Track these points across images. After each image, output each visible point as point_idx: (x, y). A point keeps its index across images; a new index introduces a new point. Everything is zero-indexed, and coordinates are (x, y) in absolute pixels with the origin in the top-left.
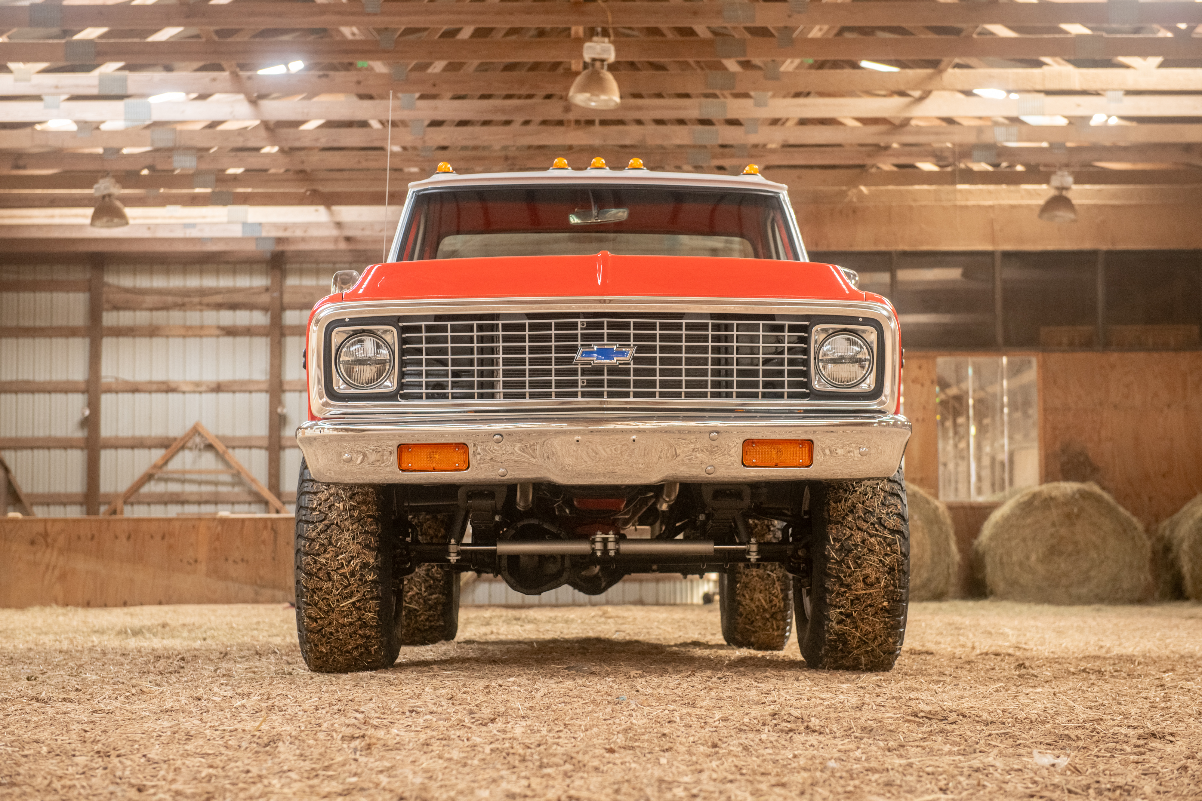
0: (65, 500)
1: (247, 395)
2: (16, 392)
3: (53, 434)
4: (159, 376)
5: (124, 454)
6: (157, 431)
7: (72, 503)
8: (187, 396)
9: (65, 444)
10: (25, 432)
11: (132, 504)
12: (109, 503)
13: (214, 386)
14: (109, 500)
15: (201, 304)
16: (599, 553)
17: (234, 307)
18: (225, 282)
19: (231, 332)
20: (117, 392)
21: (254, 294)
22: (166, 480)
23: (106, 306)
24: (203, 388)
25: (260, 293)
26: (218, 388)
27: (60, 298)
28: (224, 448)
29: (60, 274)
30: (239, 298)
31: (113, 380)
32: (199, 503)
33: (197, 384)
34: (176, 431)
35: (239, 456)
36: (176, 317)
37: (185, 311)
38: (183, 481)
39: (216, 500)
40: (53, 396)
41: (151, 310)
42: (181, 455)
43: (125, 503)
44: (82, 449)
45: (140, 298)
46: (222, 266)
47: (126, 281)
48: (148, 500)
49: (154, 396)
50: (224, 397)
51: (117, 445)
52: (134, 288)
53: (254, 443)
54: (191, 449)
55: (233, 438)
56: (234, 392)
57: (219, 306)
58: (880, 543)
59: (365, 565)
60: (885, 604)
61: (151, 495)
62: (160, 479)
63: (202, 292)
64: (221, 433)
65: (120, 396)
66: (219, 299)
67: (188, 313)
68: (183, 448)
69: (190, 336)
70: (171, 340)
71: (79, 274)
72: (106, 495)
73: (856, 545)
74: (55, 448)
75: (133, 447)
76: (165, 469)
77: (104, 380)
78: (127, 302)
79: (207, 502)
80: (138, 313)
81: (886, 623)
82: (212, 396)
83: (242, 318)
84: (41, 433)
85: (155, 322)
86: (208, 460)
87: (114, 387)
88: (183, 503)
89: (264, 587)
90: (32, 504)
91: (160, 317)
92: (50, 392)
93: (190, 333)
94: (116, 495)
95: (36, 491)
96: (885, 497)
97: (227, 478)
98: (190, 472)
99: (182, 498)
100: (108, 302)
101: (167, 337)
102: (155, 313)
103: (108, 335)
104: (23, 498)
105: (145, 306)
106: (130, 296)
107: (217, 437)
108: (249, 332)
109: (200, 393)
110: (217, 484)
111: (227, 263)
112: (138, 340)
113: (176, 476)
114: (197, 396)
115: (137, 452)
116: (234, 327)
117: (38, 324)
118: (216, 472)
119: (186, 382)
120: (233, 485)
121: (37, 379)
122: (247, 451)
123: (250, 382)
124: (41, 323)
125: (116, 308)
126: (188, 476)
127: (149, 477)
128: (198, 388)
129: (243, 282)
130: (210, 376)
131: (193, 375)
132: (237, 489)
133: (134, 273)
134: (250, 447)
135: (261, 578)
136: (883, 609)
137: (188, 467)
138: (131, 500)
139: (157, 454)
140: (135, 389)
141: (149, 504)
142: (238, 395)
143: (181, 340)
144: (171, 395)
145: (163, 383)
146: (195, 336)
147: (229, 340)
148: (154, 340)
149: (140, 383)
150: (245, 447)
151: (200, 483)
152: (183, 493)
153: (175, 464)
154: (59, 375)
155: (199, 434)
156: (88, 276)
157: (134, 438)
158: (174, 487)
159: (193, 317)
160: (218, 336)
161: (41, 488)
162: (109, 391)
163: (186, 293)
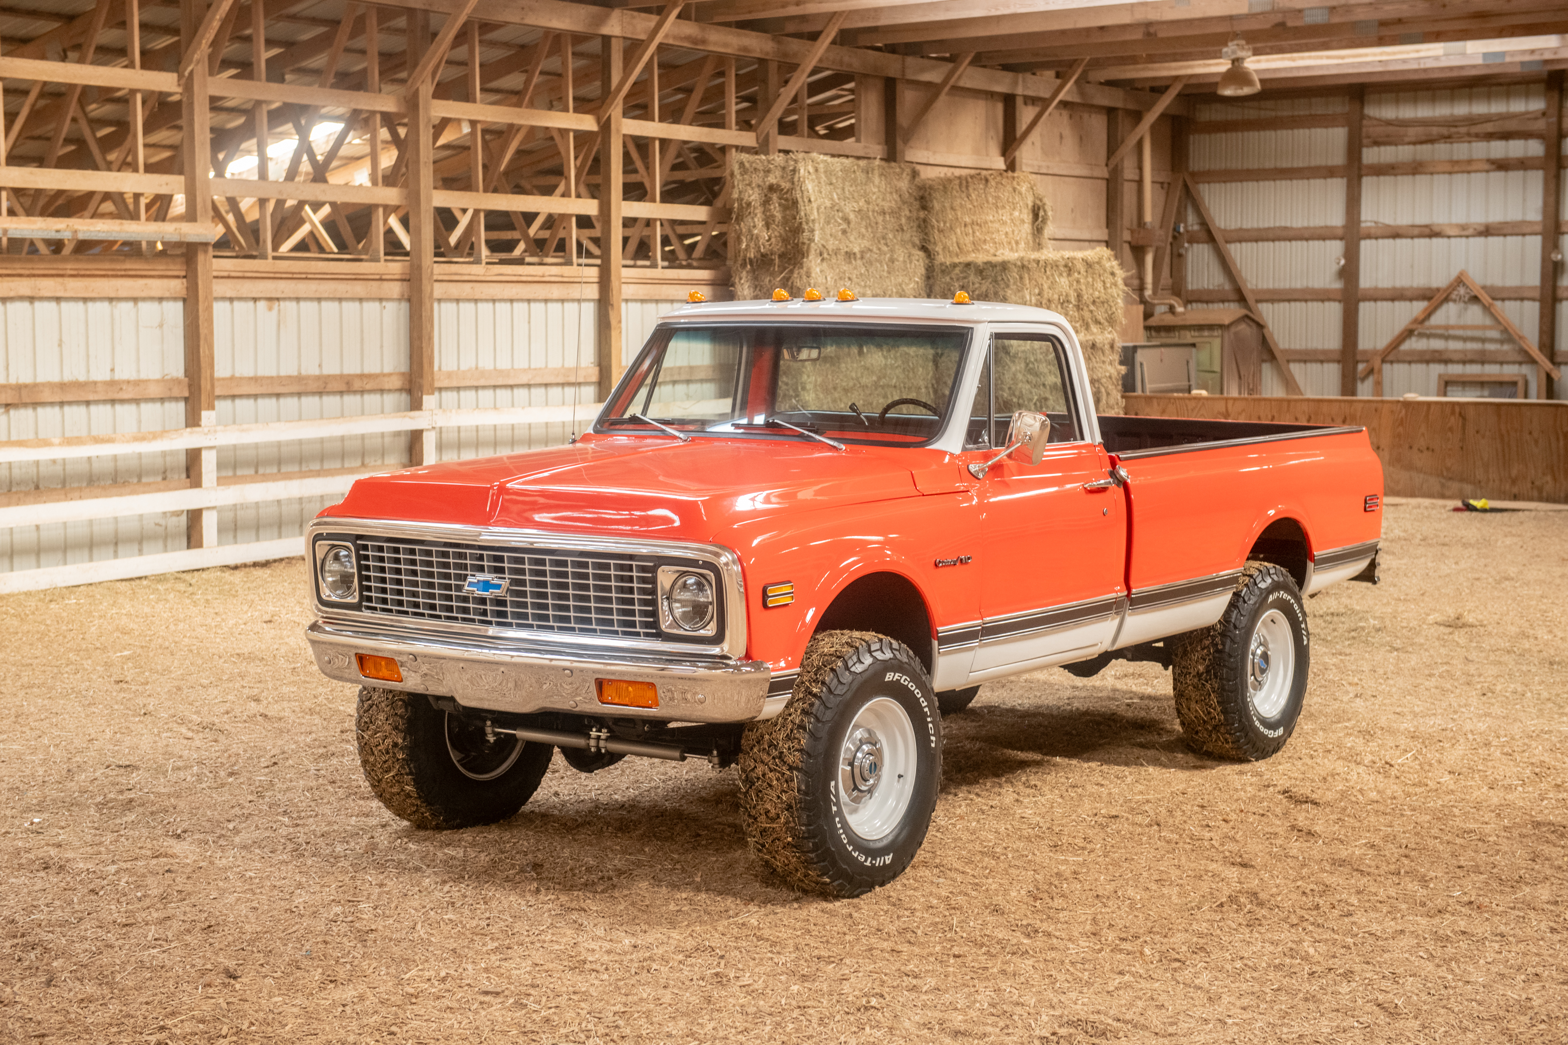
0: (1322, 358)
1: (1520, 238)
2: (1273, 240)
3: (1310, 285)
4: (1422, 219)
5: (1384, 306)
6: (1419, 281)
7: (1329, 361)
8: (1453, 240)
9: (1322, 296)
10: (1284, 284)
11: (1392, 362)
12: (1367, 361)
13: (1482, 229)
14: (1367, 357)
15: (1469, 134)
16: (593, 749)
17: (1506, 136)
18: (1497, 107)
19: (1502, 165)
20: (1376, 238)
21: (1529, 119)
22: (1429, 336)
23: (1365, 141)
24: (1470, 231)
25: (1536, 119)
26: (1487, 231)
27: (1319, 134)
28: (1490, 301)
29: (1319, 107)
30: (1512, 126)
31: (1373, 224)
32: (1464, 362)
33: (1463, 227)
34: (1440, 280)
35: (1510, 310)
36: (1441, 150)
37: (1451, 143)
38: (1447, 338)
39: (1482, 359)
40: (1311, 243)
41: (1414, 143)
42: (1445, 307)
43: (1383, 361)
44: (1340, 301)
45: (1402, 130)
46: (1494, 88)
47: (1388, 112)
48: (1409, 358)
49: (1416, 240)
50: (1494, 241)
51: (1377, 296)
52: (1397, 119)
53: (1526, 294)
54: (1455, 301)
55: (1503, 289)
56: (1505, 235)
57: (1490, 136)
58: (778, 779)
59: (395, 745)
60: (790, 839)
61: (1412, 352)
62: (1421, 335)
63: (1472, 121)
64: (1489, 283)
65: (1381, 241)
66: (1489, 128)
67: (1455, 145)
68: (1447, 299)
69: (1457, 172)
70: (1436, 177)
71: (1339, 107)
72: (1365, 352)
73: (758, 779)
74: (1312, 300)
75: (1393, 300)
76: (1427, 324)
77: (1363, 225)
78: (1388, 136)
79: (1472, 362)
80: (1400, 148)
81: (799, 858)
82: (1481, 240)
83: (1516, 149)
84: (1298, 285)
85: (1418, 158)
86: (1474, 315)
87: (1373, 231)
88: (1447, 362)
89: (1450, 479)
90: (1288, 361)
91: (1424, 151)
92: (1307, 239)
93: (1456, 169)
94: (1375, 352)
95: (1293, 347)
96: (792, 731)
97: (1495, 334)
98: (1453, 327)
99: (1445, 357)
100: (1368, 137)
101: (1432, 174)
102: (1419, 147)
103: (1367, 175)
104: (1277, 354)
105: (1407, 139)
106: (1391, 129)
107: (1484, 288)
108: (1523, 164)
109: (1467, 237)
110: (1483, 340)
111: (1500, 84)
112: (1399, 178)
113: (1439, 332)
114: (1464, 239)
115: (1397, 303)
116: (1507, 159)
117: (1295, 165)
118: (1484, 328)
119: (1450, 225)
120: (1502, 342)
121: (1295, 225)
122: (1518, 303)
123: (1524, 222)
124: (1298, 163)
125: (1377, 143)
126: (1452, 332)
127: (1409, 333)
128: (1466, 231)
129: (1518, 106)
130: (1479, 218)
131: (1459, 217)
132: (1506, 347)
133: (1397, 101)
134: (1522, 299)
135: (1448, 469)
136: (789, 843)
137: (1453, 321)
138: (1390, 358)
139: (1419, 307)
140: (1395, 234)
141: (1410, 362)
142: (1509, 238)
143: (1447, 176)
144: (1435, 240)
145: (1426, 226)
146: (1463, 172)
147: (1500, 175)
148: (1418, 177)
149: (1400, 227)
150: (1516, 299)
151: (1465, 339)
152: (1446, 351)
153: (1438, 319)
154: (1317, 221)
155: (1464, 285)
156: (1347, 109)
157: (1394, 289)
158: (1437, 344)
159: (1461, 150)
160: (1487, 171)
161: (1298, 345)
162: (1369, 237)
163: (1453, 122)
